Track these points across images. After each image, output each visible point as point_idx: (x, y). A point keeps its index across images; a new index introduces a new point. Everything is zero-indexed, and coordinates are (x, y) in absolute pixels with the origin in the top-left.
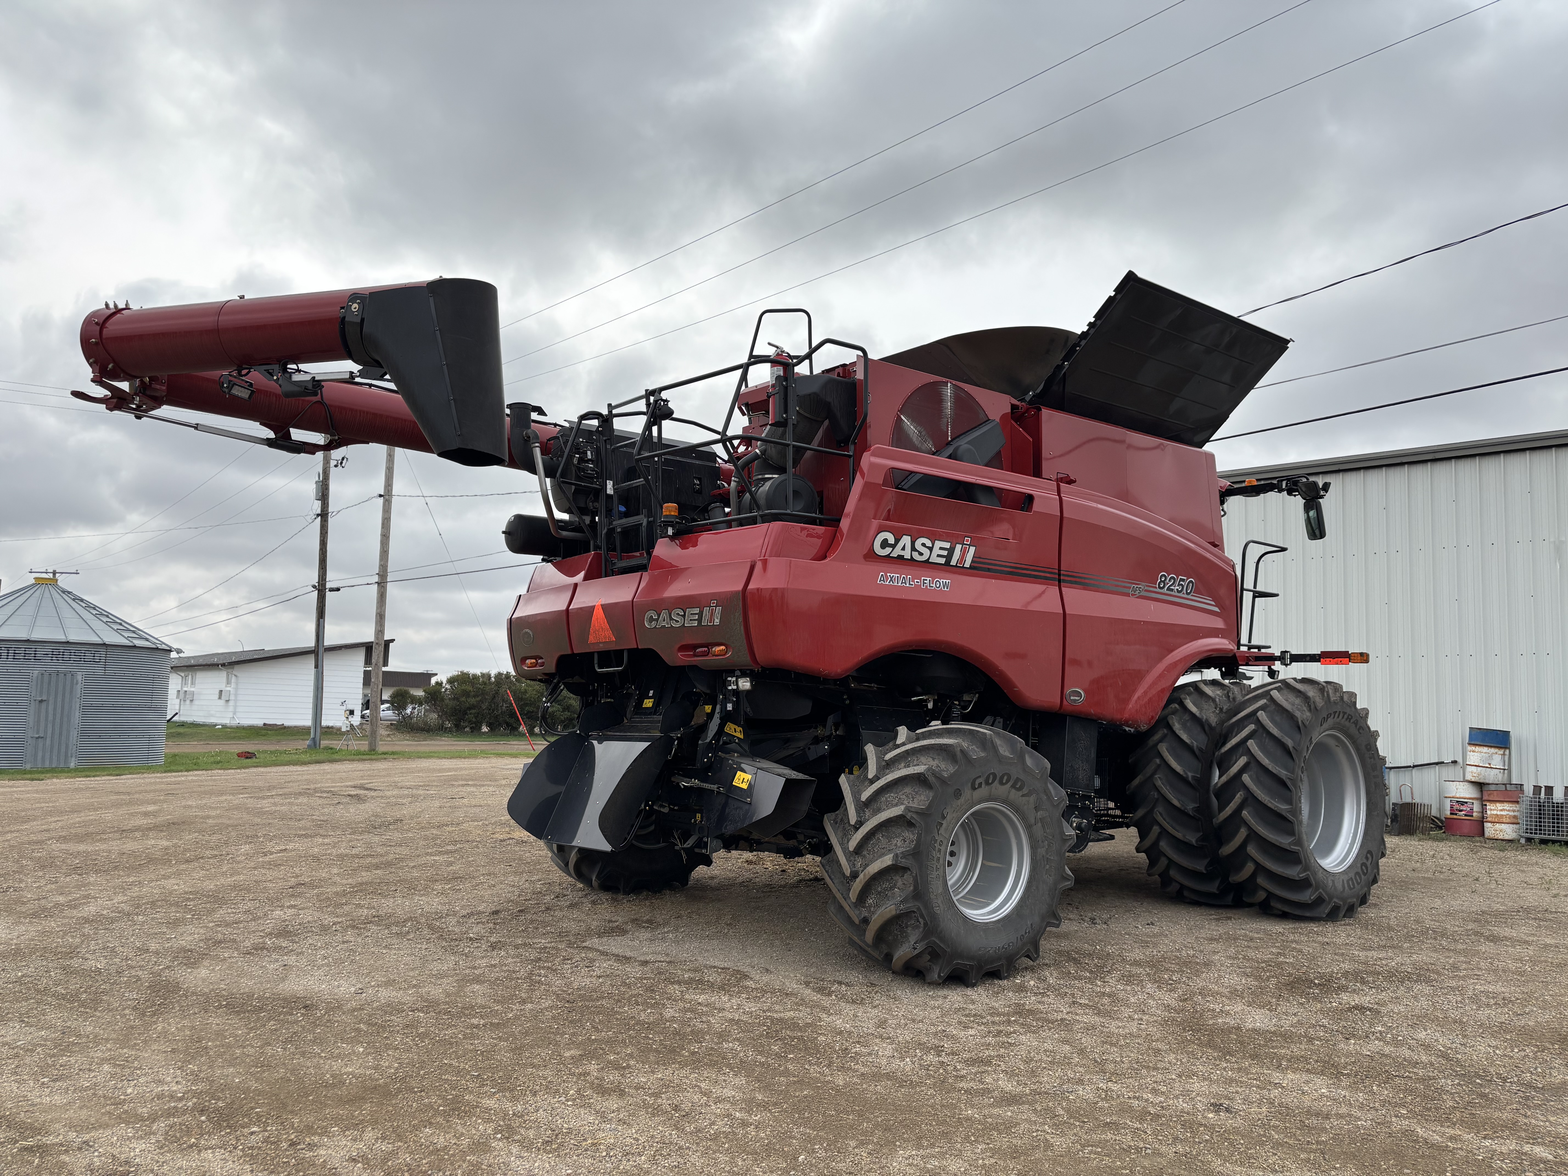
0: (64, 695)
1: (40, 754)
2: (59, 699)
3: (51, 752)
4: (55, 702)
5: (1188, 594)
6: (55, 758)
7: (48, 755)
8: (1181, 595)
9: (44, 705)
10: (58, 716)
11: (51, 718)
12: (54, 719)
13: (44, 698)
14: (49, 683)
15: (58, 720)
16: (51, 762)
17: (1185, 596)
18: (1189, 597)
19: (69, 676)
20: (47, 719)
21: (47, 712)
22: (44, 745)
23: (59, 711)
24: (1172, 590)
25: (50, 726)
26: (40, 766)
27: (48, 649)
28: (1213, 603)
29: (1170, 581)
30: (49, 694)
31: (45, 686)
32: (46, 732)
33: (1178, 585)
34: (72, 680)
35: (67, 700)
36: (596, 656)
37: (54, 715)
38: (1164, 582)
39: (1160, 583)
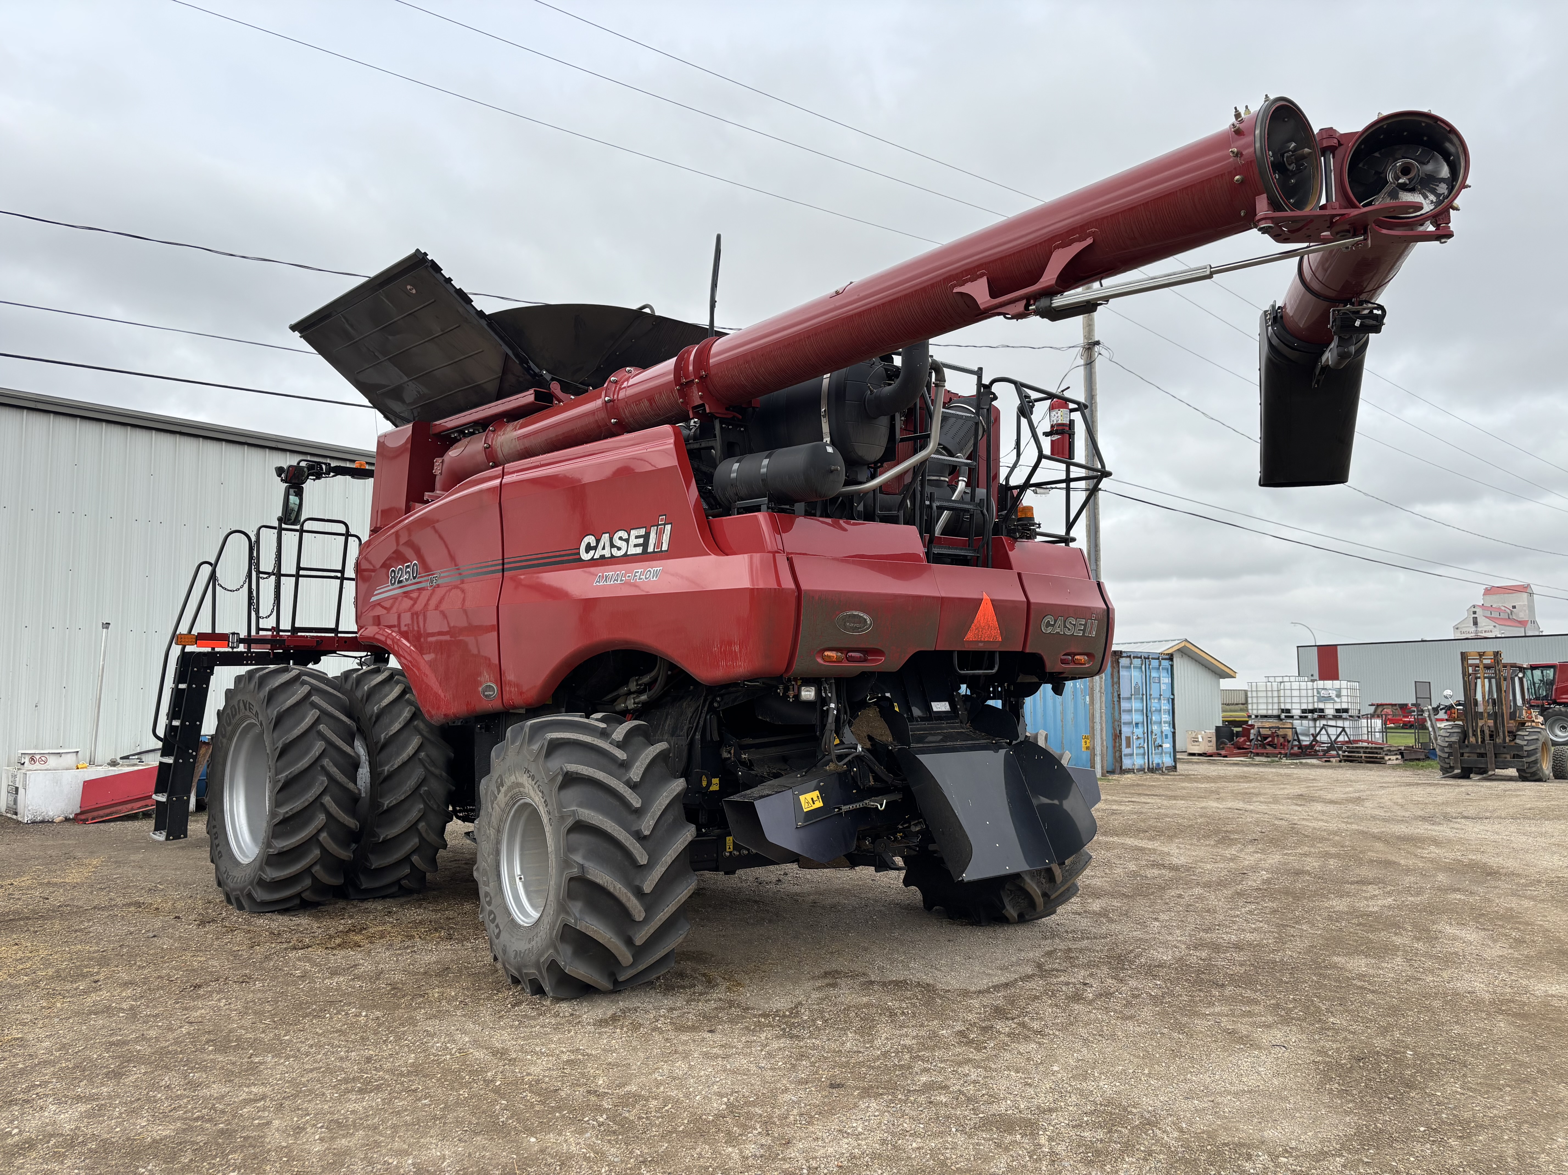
36: (956, 655)
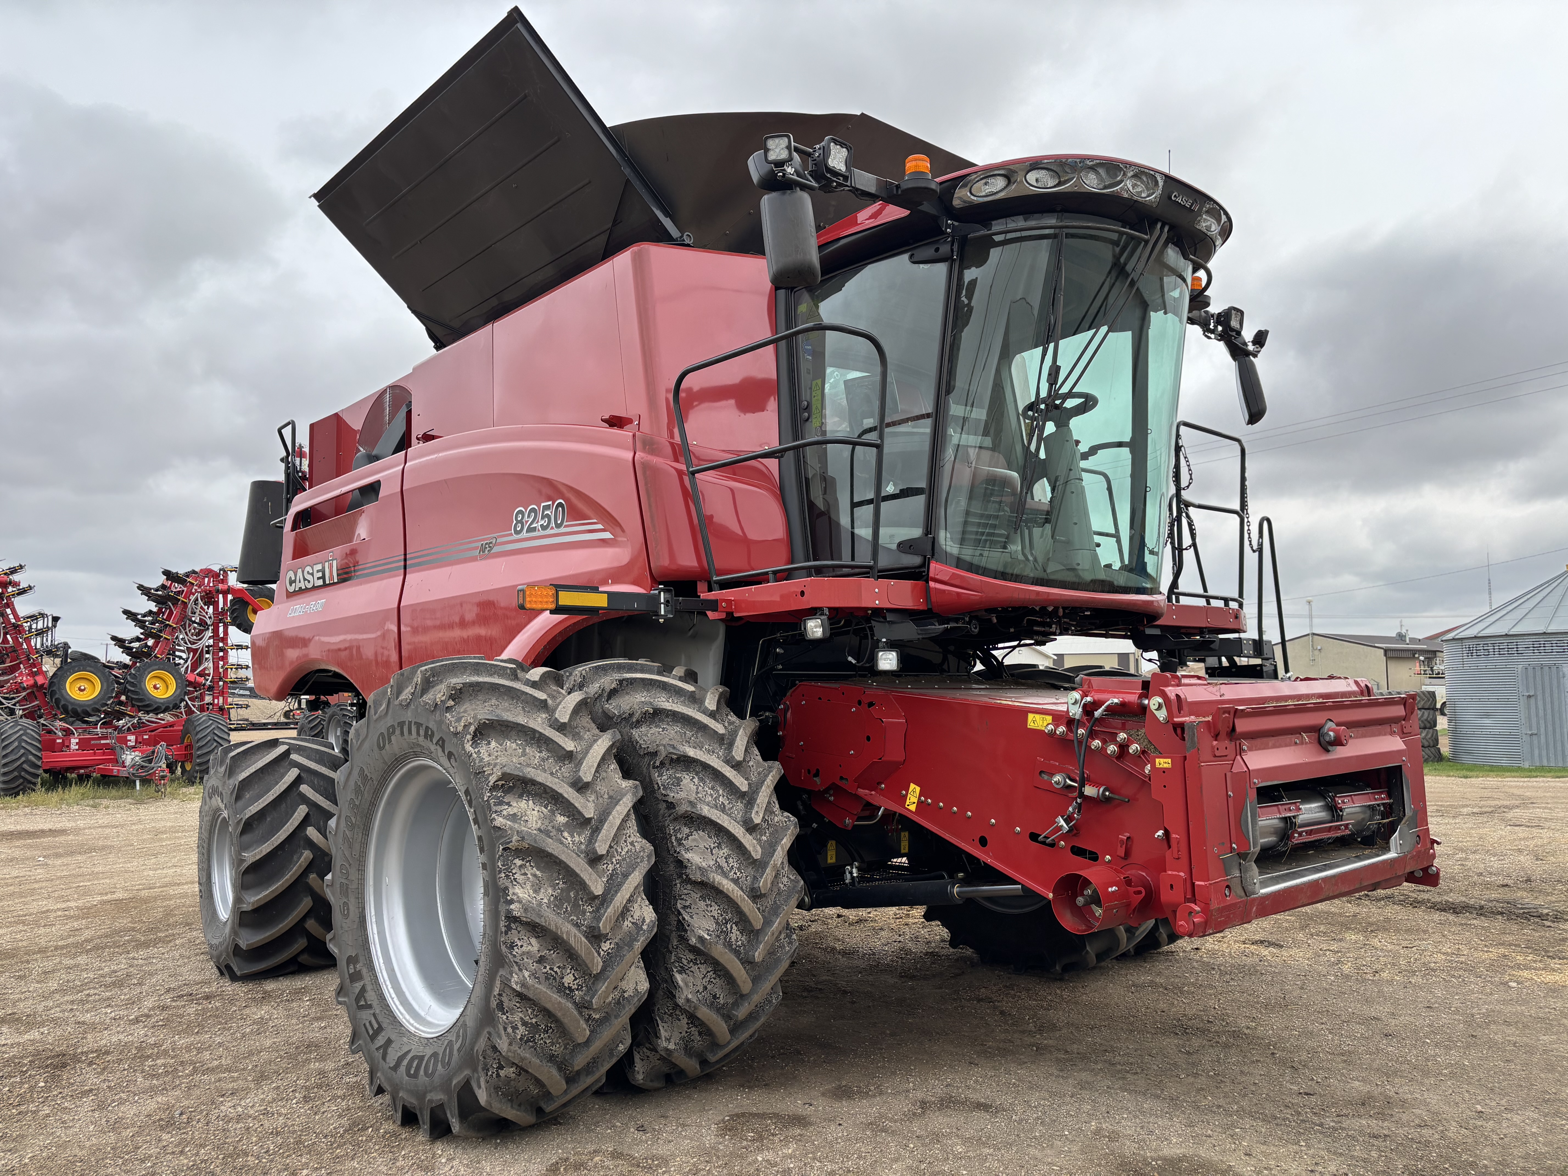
0: (1551, 690)
1: (1536, 752)
2: (1547, 694)
3: (1547, 749)
4: (1544, 695)
5: (558, 526)
6: (1552, 756)
7: (1544, 753)
8: (549, 532)
9: (1532, 700)
10: (1549, 711)
11: (1541, 713)
12: (1545, 715)
13: (1532, 693)
14: (1535, 677)
15: (1549, 717)
16: (1548, 760)
17: (556, 531)
18: (563, 530)
19: (1554, 669)
20: (1537, 715)
21: (1537, 708)
22: (1539, 742)
23: (1549, 706)
24: (534, 529)
25: (1542, 722)
26: (1538, 764)
27: (1528, 642)
28: (600, 526)
29: (529, 517)
30: (1535, 688)
31: (1531, 680)
32: (1538, 729)
33: (542, 518)
34: (1558, 673)
35: (1556, 695)
37: (1545, 710)
38: (521, 522)
39: (516, 525)
